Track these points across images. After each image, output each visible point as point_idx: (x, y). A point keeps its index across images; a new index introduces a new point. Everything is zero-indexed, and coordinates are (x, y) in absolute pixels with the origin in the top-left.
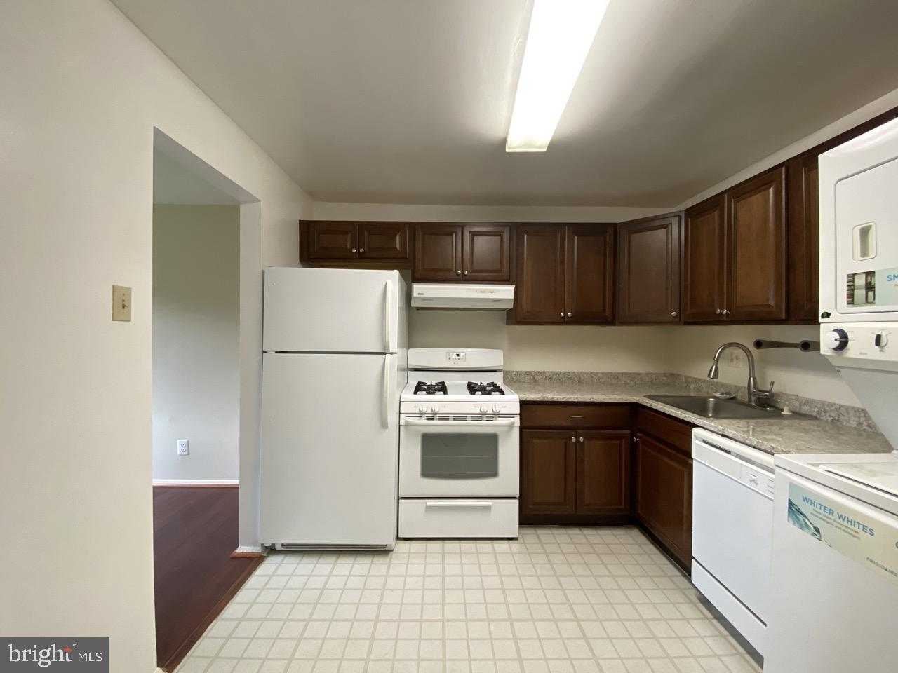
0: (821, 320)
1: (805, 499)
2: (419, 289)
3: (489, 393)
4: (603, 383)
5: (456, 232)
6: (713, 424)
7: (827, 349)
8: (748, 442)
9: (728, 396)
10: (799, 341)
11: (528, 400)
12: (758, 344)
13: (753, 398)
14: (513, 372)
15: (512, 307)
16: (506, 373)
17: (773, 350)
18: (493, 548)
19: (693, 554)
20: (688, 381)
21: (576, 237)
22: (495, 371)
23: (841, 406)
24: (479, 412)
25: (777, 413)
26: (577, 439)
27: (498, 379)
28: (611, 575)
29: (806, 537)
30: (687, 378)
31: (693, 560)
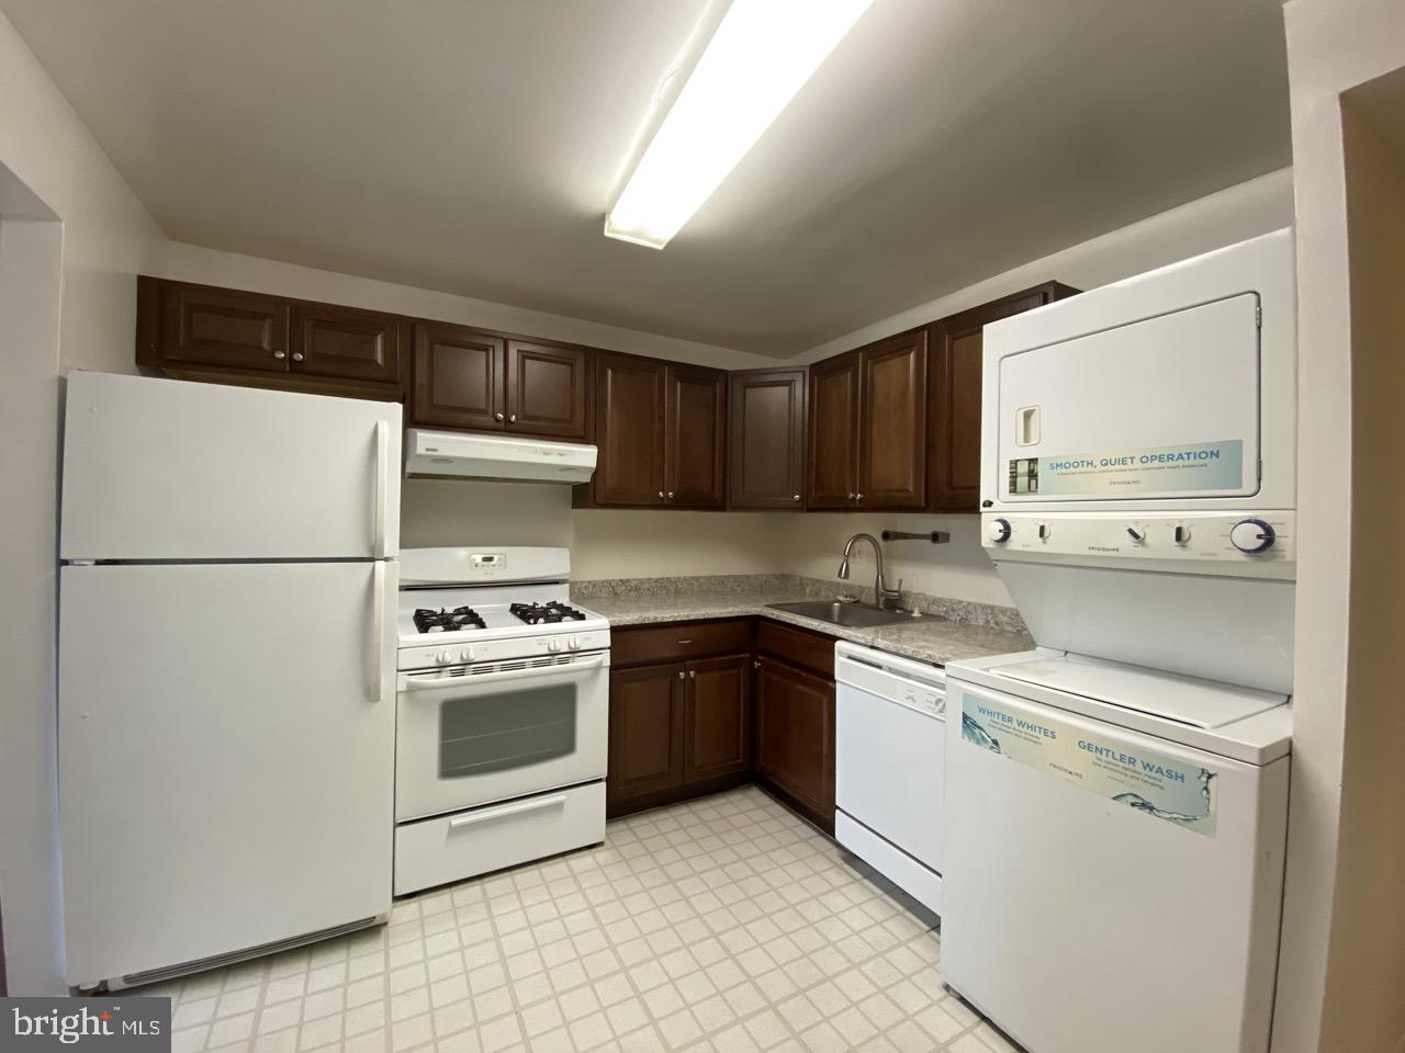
0: (982, 509)
1: (982, 710)
2: (426, 440)
3: (559, 619)
4: (706, 591)
5: (493, 347)
6: (859, 635)
7: (989, 541)
8: (902, 652)
9: (853, 600)
10: (929, 532)
11: (622, 624)
12: (886, 536)
13: (882, 600)
14: (582, 582)
15: (589, 480)
16: (573, 585)
17: (900, 542)
18: (570, 870)
19: (838, 803)
20: (803, 583)
21: (679, 384)
22: (556, 582)
23: (969, 604)
24: (546, 652)
25: (907, 617)
26: (688, 675)
27: (561, 596)
28: (741, 859)
29: (984, 751)
30: (801, 578)
31: (837, 811)
